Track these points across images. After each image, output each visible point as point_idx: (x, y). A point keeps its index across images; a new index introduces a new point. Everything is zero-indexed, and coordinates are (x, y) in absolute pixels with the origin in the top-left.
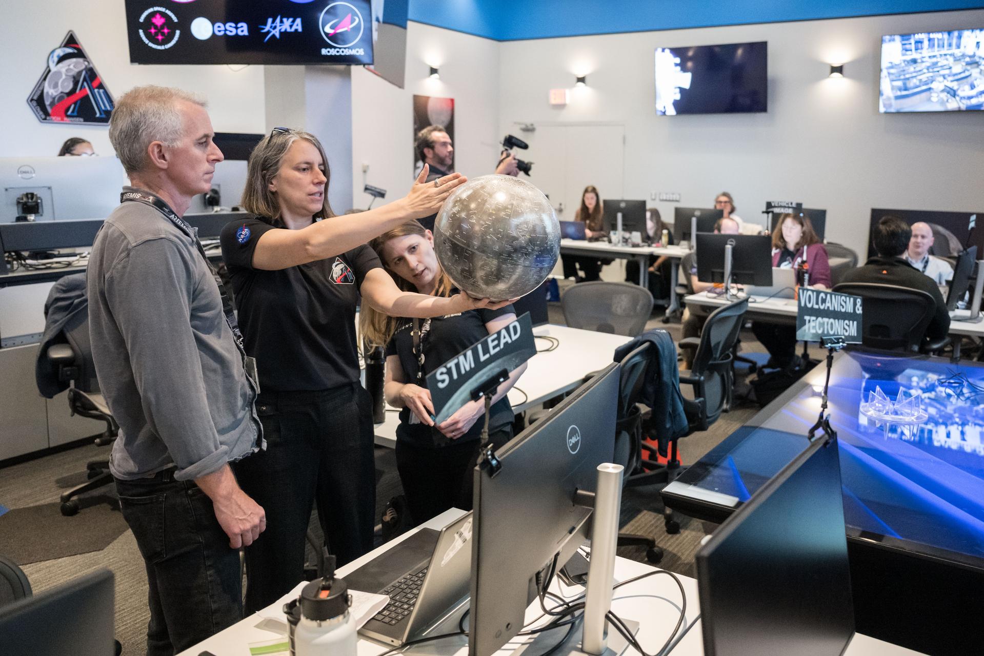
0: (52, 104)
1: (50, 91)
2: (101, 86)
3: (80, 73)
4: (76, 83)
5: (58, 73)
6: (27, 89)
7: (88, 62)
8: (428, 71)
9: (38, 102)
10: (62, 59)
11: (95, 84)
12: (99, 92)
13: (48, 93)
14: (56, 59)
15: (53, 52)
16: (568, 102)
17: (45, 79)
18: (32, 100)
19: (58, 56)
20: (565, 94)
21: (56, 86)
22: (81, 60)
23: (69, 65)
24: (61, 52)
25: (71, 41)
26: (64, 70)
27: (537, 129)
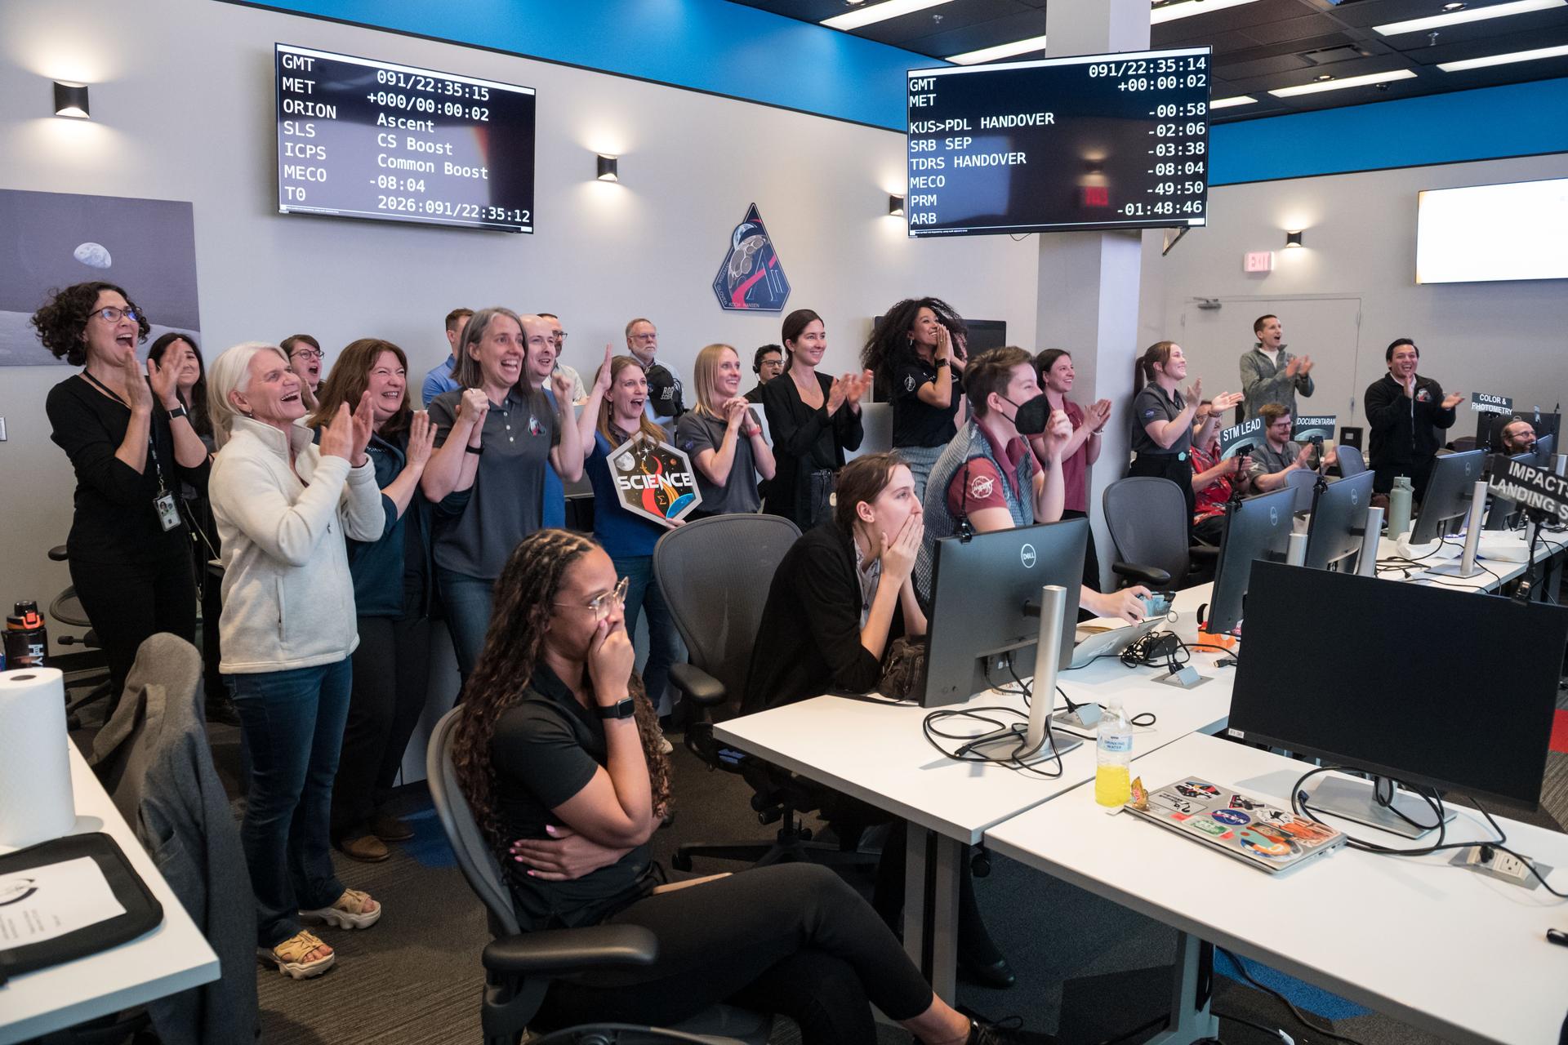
0: (733, 288)
1: (733, 273)
2: (776, 265)
3: (758, 252)
4: (755, 263)
5: (741, 253)
6: (713, 272)
7: (766, 238)
9: (722, 286)
10: (745, 236)
11: (771, 264)
12: (774, 273)
13: (731, 275)
14: (739, 236)
15: (737, 228)
16: (1273, 268)
17: (729, 261)
18: (718, 284)
19: (741, 233)
20: (1268, 258)
21: (737, 268)
22: (760, 236)
23: (750, 244)
24: (743, 229)
25: (753, 215)
26: (745, 249)
27: (1224, 305)
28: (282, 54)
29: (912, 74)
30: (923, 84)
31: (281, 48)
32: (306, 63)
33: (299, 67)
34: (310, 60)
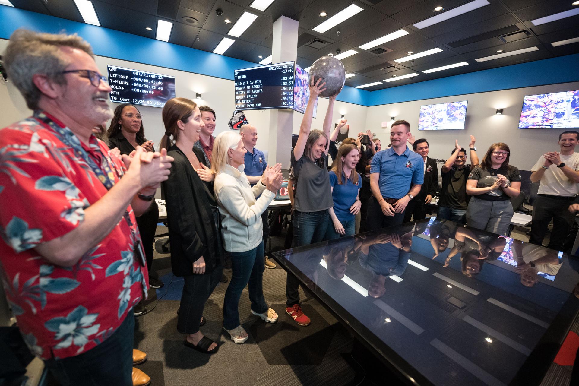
0: (234, 125)
1: (234, 121)
2: (246, 120)
3: (241, 116)
4: (240, 119)
5: (236, 116)
6: (228, 121)
7: (243, 114)
8: (341, 116)
9: (231, 124)
10: (237, 113)
11: (244, 119)
12: (245, 122)
14: (235, 113)
15: (235, 111)
16: (387, 126)
17: (233, 118)
18: (229, 123)
20: (387, 123)
21: (235, 120)
22: (241, 113)
23: (238, 115)
24: (237, 111)
27: (376, 135)
28: (109, 68)
29: (235, 71)
30: (237, 73)
31: (109, 66)
32: (115, 70)
33: (113, 70)
34: (116, 69)
